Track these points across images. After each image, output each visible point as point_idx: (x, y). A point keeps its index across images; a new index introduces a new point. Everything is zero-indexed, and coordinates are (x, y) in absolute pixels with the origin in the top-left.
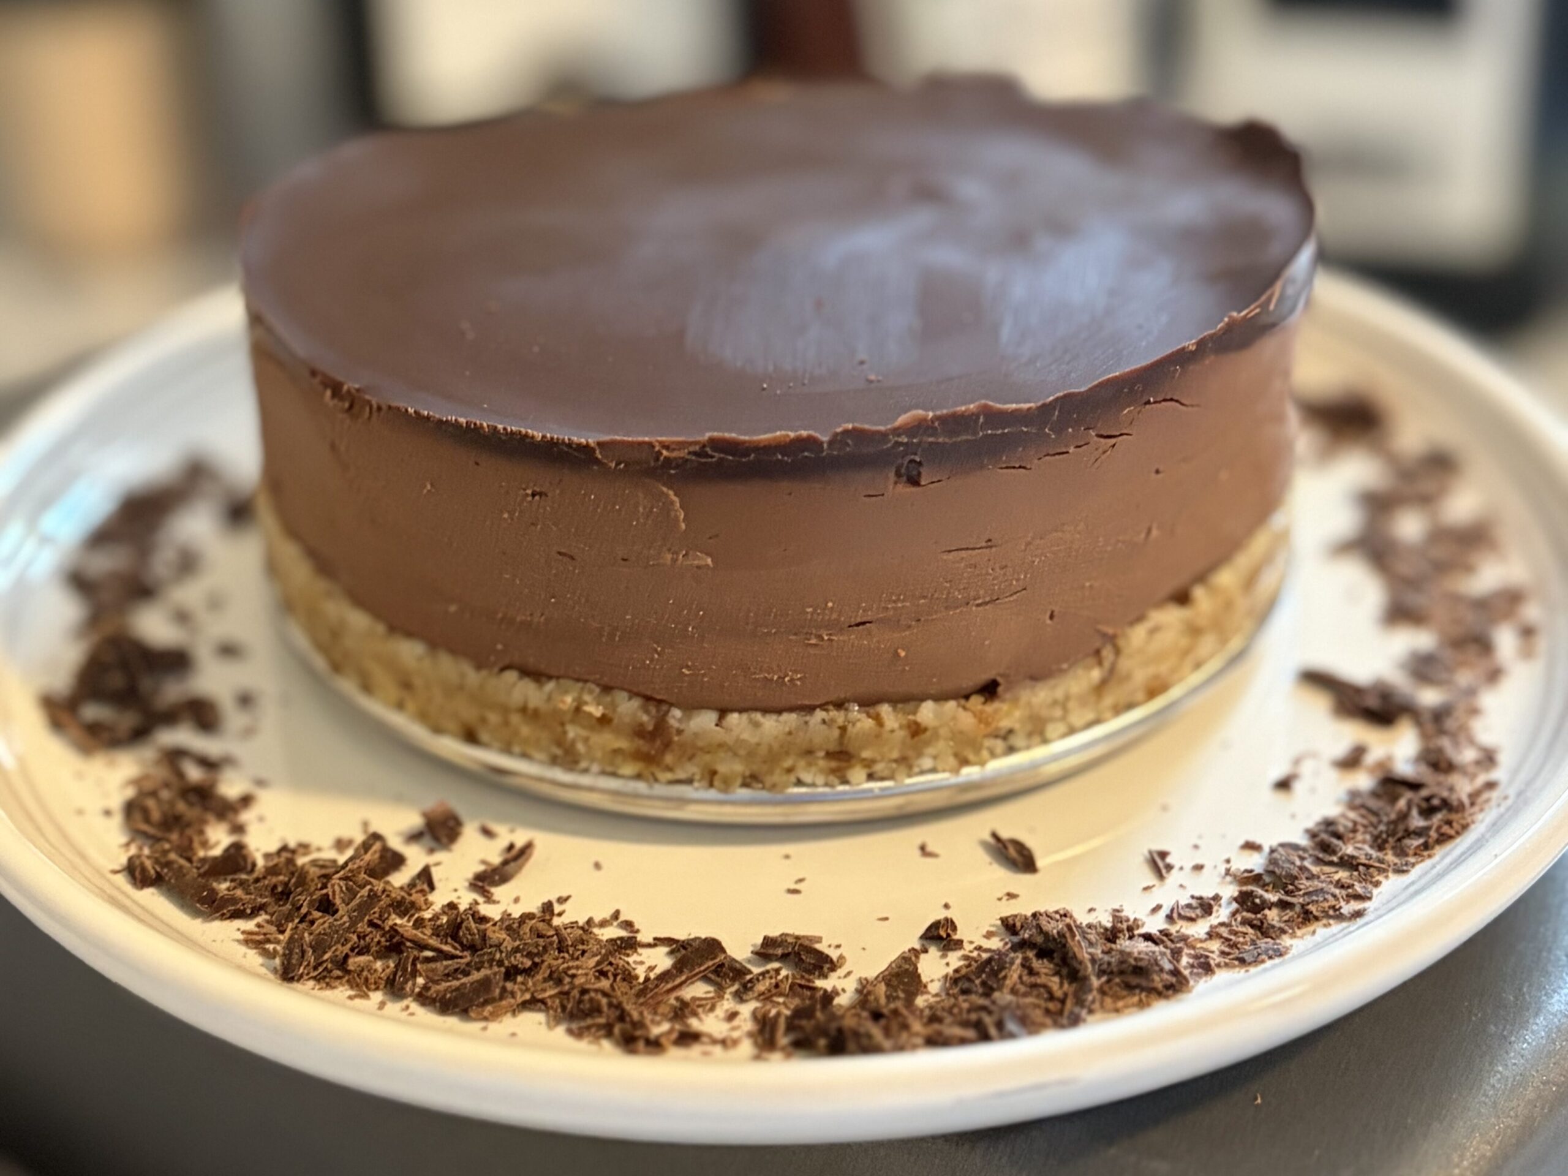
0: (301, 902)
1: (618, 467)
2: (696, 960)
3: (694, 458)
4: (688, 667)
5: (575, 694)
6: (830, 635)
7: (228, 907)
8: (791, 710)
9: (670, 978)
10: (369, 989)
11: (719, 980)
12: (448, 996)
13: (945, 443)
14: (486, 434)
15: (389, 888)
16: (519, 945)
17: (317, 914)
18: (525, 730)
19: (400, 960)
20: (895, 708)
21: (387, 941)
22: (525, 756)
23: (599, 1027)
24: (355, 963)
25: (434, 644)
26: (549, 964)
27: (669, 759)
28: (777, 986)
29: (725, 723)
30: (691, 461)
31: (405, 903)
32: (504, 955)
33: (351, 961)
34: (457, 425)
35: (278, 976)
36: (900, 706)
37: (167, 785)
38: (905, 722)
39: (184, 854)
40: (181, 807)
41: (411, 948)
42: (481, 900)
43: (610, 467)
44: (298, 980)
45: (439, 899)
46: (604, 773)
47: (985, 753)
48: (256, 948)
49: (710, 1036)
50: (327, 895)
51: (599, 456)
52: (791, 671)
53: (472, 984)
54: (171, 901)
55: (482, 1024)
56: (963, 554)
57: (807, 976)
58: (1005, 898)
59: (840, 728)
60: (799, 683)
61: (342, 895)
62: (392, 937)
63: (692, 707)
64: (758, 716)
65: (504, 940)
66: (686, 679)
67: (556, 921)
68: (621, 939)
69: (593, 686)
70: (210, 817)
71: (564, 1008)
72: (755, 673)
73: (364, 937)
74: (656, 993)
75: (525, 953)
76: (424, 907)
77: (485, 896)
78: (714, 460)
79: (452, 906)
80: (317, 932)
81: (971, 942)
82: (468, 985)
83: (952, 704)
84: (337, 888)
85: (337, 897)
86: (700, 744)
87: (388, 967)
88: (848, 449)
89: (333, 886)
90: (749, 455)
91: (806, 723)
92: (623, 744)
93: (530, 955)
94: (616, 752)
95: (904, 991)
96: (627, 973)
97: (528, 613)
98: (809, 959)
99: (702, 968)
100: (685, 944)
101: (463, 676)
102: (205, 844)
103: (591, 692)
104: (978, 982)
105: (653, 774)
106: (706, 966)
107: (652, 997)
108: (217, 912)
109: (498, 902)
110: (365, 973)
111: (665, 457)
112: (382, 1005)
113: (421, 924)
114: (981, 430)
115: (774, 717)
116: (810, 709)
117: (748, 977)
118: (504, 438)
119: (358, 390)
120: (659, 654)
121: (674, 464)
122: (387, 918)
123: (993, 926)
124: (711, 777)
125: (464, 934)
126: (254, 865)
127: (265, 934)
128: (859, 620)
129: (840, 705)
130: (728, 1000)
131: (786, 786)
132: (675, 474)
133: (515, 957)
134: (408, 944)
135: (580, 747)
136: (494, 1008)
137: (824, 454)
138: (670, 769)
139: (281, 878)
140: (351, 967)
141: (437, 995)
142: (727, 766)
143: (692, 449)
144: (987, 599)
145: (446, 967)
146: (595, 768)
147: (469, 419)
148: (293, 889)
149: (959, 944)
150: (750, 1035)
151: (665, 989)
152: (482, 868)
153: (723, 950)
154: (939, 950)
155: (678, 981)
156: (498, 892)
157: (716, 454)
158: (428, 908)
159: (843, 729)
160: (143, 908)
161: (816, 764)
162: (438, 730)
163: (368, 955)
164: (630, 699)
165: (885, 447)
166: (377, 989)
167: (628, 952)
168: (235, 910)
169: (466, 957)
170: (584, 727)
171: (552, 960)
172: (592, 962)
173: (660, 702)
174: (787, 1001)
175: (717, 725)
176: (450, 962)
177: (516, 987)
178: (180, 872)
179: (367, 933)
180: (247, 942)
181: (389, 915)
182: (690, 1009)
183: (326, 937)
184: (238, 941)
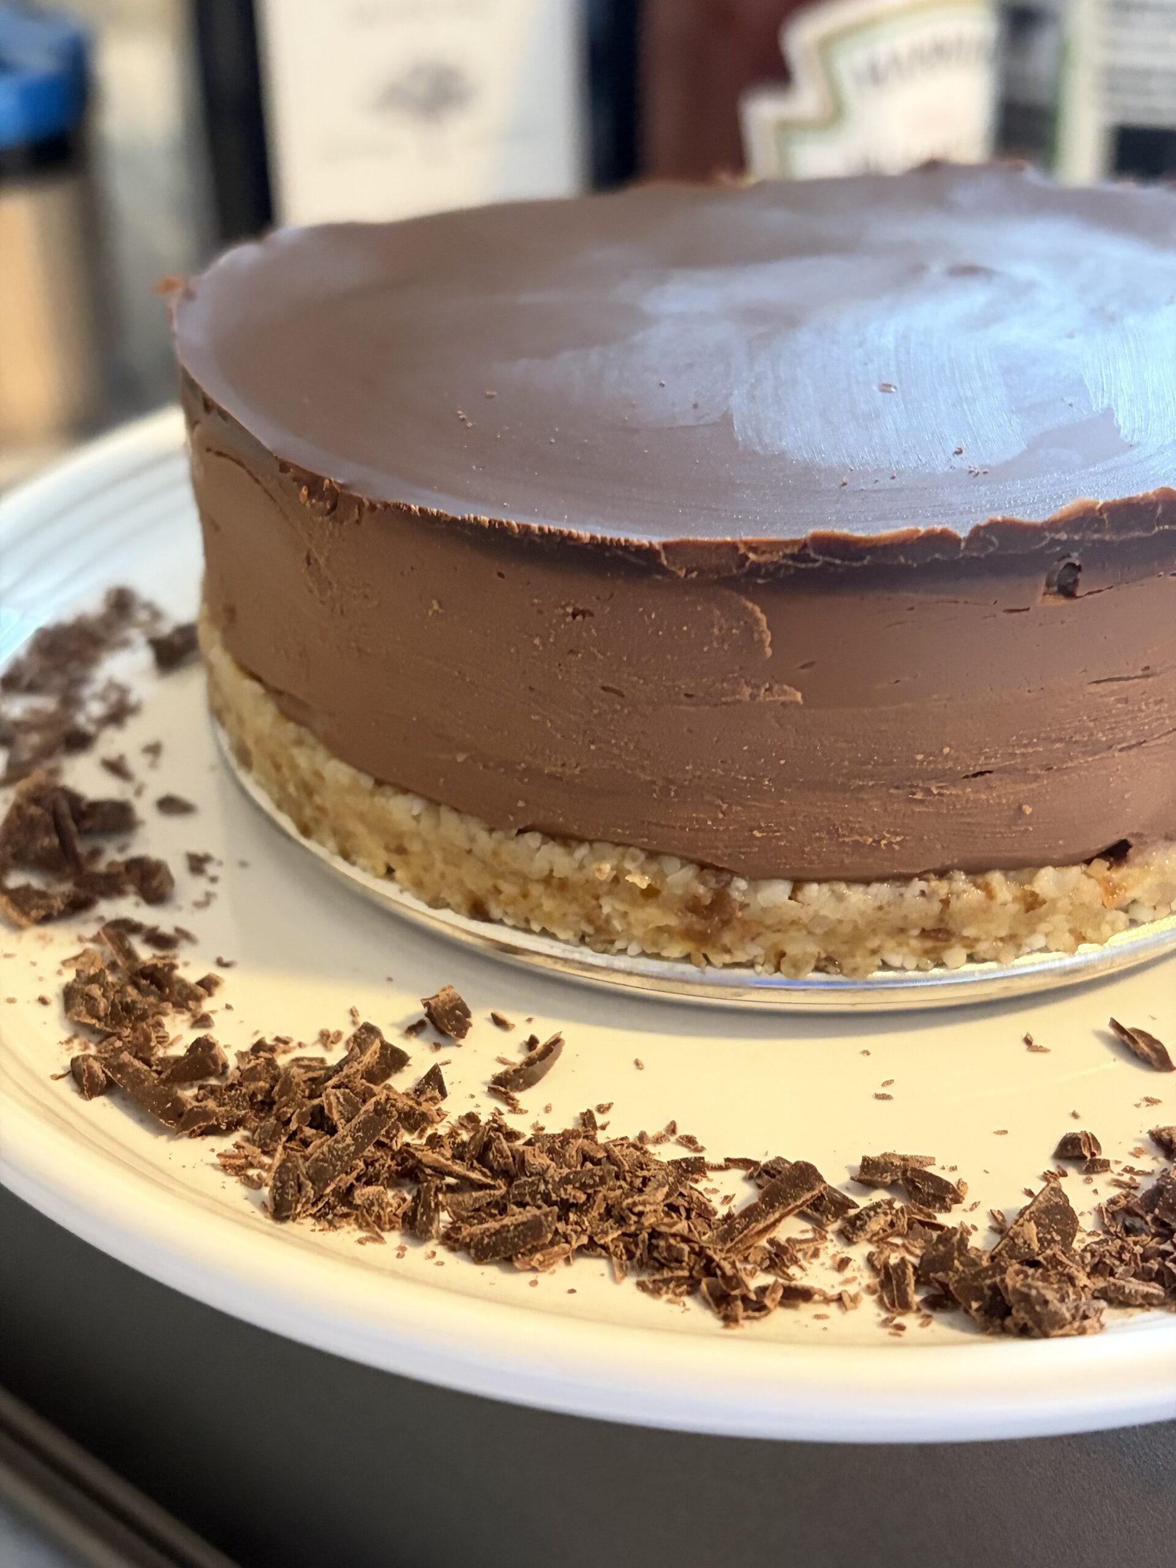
0: (289, 1115)
1: (689, 577)
2: (788, 1190)
3: (790, 562)
4: (759, 828)
5: (615, 862)
6: (941, 787)
7: (199, 1122)
8: (882, 879)
9: (759, 1214)
10: (383, 1230)
11: (817, 1215)
12: (486, 1240)
13: (1112, 542)
14: (517, 536)
15: (392, 1096)
16: (568, 1174)
17: (309, 1132)
18: (548, 904)
19: (419, 1192)
20: (1006, 875)
21: (398, 1165)
22: (544, 933)
23: (679, 1281)
24: (362, 1195)
25: (434, 803)
26: (604, 1196)
27: (727, 938)
28: (892, 1224)
29: (800, 897)
30: (787, 567)
31: (414, 1114)
32: (550, 1186)
33: (357, 1193)
34: (477, 526)
35: (268, 1214)
36: (1012, 874)
37: (113, 966)
38: (1018, 893)
39: (140, 1055)
40: (132, 993)
41: (431, 1175)
42: (504, 1108)
43: (679, 577)
44: (294, 1220)
45: (454, 1107)
46: (643, 954)
47: (1106, 929)
48: (237, 1174)
49: (823, 1294)
50: (321, 1108)
51: (665, 563)
52: (888, 832)
53: (516, 1226)
54: (129, 1115)
55: (531, 1276)
56: (1115, 686)
57: (925, 1209)
58: (1145, 1103)
59: (942, 901)
60: (897, 847)
61: (340, 1108)
62: (404, 1160)
63: (759, 876)
64: (842, 888)
65: (548, 1167)
66: (757, 843)
67: (601, 1137)
68: (685, 1160)
69: (637, 852)
70: (168, 1006)
71: (631, 1256)
72: (844, 836)
73: (372, 1164)
74: (746, 1236)
75: (577, 1185)
76: (438, 1119)
77: (508, 1104)
78: (817, 565)
79: (472, 1118)
80: (315, 1156)
81: (1117, 1162)
82: (512, 1228)
83: (1075, 871)
84: (332, 1098)
85: (334, 1111)
86: (769, 922)
87: (404, 1200)
88: (991, 549)
89: (328, 1096)
90: (863, 558)
91: (901, 895)
92: (672, 921)
93: (583, 1187)
94: (660, 930)
95: (1058, 1232)
96: (703, 1206)
97: (559, 764)
98: (927, 1189)
99: (799, 1203)
100: (769, 1169)
101: (472, 839)
102: (162, 1040)
103: (634, 859)
104: (1149, 1218)
105: (705, 956)
106: (803, 1199)
107: (741, 1241)
108: (185, 1129)
109: (526, 1112)
110: (376, 1208)
111: (753, 562)
112: (401, 1252)
113: (438, 1142)
114: (1158, 525)
115: (861, 889)
116: (905, 879)
117: (852, 1212)
118: (538, 540)
119: (342, 486)
120: (723, 813)
121: (763, 571)
122: (395, 1136)
123: (1139, 1140)
124: (778, 959)
125: (495, 1157)
126: (225, 1066)
127: (246, 1157)
128: (978, 769)
129: (942, 874)
130: (832, 1241)
131: (868, 972)
132: (765, 584)
133: (565, 1190)
134: (428, 1171)
135: (617, 925)
136: (544, 1256)
137: (961, 555)
138: (728, 951)
139: (262, 1084)
140: (358, 1201)
141: (471, 1240)
142: (801, 947)
143: (788, 551)
144: (1134, 742)
145: (476, 1200)
146: (634, 949)
147: (492, 518)
148: (277, 1098)
149: (1105, 1165)
150: (870, 1290)
151: (756, 1230)
152: (500, 1069)
153: (820, 1178)
154: (1081, 1173)
155: (771, 1219)
156: (523, 1098)
157: (821, 558)
158: (442, 1120)
159: (946, 902)
160: (92, 1125)
161: (908, 944)
162: (436, 903)
163: (377, 1185)
164: (683, 866)
165: (1037, 547)
166: (392, 1228)
167: (696, 1176)
168: (207, 1127)
169: (500, 1188)
170: (623, 901)
171: (610, 1192)
172: (661, 1194)
173: (719, 870)
174: (906, 1242)
175: (790, 898)
176: (481, 1193)
177: (570, 1227)
178: (136, 1079)
179: (376, 1158)
180: (224, 1167)
181: (398, 1131)
182: (789, 1256)
183: (326, 1165)
184: (213, 1165)
